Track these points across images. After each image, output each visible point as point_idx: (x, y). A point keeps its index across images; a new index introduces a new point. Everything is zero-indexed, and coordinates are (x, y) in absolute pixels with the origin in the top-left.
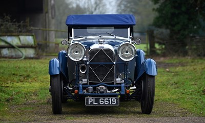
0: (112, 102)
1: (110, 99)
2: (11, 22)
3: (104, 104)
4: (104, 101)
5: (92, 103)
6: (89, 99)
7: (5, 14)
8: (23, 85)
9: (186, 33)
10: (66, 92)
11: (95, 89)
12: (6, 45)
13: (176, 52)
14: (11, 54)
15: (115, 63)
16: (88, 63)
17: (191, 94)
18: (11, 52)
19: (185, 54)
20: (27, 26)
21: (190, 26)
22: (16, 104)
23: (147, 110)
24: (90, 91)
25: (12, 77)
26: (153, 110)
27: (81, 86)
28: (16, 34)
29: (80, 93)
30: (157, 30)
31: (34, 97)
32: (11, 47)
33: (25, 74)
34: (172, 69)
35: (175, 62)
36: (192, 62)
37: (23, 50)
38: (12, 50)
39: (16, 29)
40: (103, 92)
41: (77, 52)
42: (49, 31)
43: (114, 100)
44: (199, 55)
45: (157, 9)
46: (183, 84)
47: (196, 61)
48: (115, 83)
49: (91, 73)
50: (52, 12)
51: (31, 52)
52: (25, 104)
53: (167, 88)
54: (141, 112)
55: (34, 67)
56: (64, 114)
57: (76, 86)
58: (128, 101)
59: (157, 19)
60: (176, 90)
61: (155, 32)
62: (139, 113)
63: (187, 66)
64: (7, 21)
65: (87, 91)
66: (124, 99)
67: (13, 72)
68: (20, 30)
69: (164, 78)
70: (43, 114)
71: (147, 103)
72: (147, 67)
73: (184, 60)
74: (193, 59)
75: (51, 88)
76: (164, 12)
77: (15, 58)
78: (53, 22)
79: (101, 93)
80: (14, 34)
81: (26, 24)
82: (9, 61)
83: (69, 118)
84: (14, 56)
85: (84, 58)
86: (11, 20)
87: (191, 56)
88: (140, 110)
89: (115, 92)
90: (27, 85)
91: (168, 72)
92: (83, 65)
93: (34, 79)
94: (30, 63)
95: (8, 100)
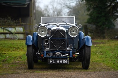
0: (64, 62)
1: (63, 60)
2: (11, 20)
3: (59, 63)
4: (59, 61)
5: (52, 63)
6: (50, 60)
7: (8, 16)
8: (14, 53)
9: (105, 27)
10: (36, 56)
11: (54, 54)
12: (9, 32)
13: (99, 37)
14: (11, 37)
15: (66, 38)
16: (50, 38)
17: (111, 58)
18: (11, 36)
19: (104, 38)
20: (20, 22)
21: (106, 23)
22: (7, 63)
23: (86, 67)
24: (51, 55)
25: (9, 49)
26: (89, 67)
27: (45, 52)
28: (14, 26)
29: (44, 56)
30: (89, 25)
31: (19, 59)
32: (11, 33)
33: (17, 47)
34: (98, 45)
35: (99, 41)
36: (108, 42)
37: (17, 35)
38: (12, 35)
39: (14, 24)
40: (59, 56)
41: (43, 31)
42: (33, 25)
43: (65, 61)
44: (111, 39)
45: (89, 14)
46: (105, 52)
47: (110, 41)
48: (66, 51)
49: (52, 44)
50: (34, 16)
51: (21, 36)
52: (13, 63)
53: (96, 55)
54: (82, 68)
55: (22, 44)
56: (35, 69)
57: (42, 52)
58: (74, 61)
59: (89, 19)
60: (102, 55)
61: (88, 26)
62: (81, 69)
63: (105, 44)
64: (9, 20)
65: (49, 55)
66: (72, 60)
67: (10, 46)
68: (16, 24)
69: (94, 49)
70: (22, 69)
71: (86, 62)
72: (86, 41)
73: (103, 41)
74: (108, 40)
75: (27, 53)
76: (93, 16)
77: (13, 39)
78: (35, 21)
79: (57, 56)
80: (13, 26)
81: (19, 21)
82: (9, 41)
83: (37, 71)
84: (13, 38)
85: (47, 35)
86: (11, 19)
87: (107, 39)
88: (81, 67)
89: (66, 56)
90: (16, 52)
91: (96, 46)
92: (47, 39)
93: (21, 49)
94: (20, 42)
95: (3, 61)
